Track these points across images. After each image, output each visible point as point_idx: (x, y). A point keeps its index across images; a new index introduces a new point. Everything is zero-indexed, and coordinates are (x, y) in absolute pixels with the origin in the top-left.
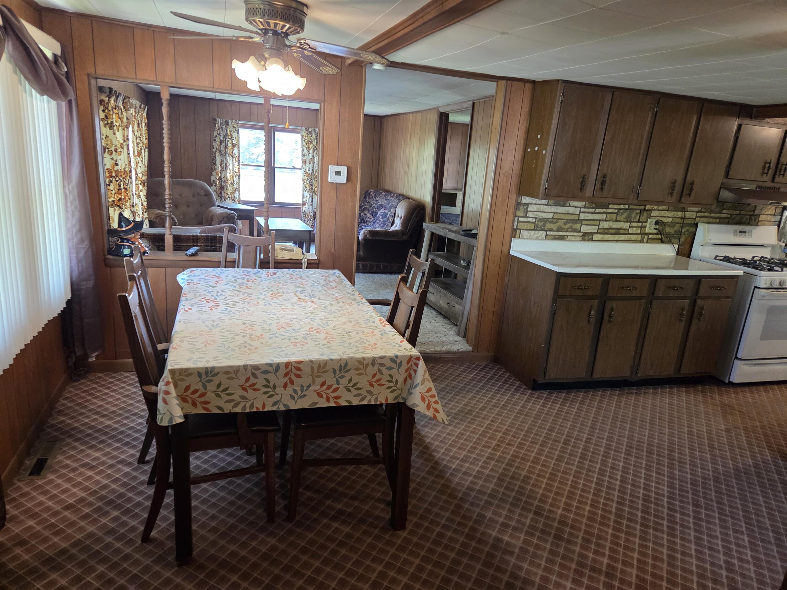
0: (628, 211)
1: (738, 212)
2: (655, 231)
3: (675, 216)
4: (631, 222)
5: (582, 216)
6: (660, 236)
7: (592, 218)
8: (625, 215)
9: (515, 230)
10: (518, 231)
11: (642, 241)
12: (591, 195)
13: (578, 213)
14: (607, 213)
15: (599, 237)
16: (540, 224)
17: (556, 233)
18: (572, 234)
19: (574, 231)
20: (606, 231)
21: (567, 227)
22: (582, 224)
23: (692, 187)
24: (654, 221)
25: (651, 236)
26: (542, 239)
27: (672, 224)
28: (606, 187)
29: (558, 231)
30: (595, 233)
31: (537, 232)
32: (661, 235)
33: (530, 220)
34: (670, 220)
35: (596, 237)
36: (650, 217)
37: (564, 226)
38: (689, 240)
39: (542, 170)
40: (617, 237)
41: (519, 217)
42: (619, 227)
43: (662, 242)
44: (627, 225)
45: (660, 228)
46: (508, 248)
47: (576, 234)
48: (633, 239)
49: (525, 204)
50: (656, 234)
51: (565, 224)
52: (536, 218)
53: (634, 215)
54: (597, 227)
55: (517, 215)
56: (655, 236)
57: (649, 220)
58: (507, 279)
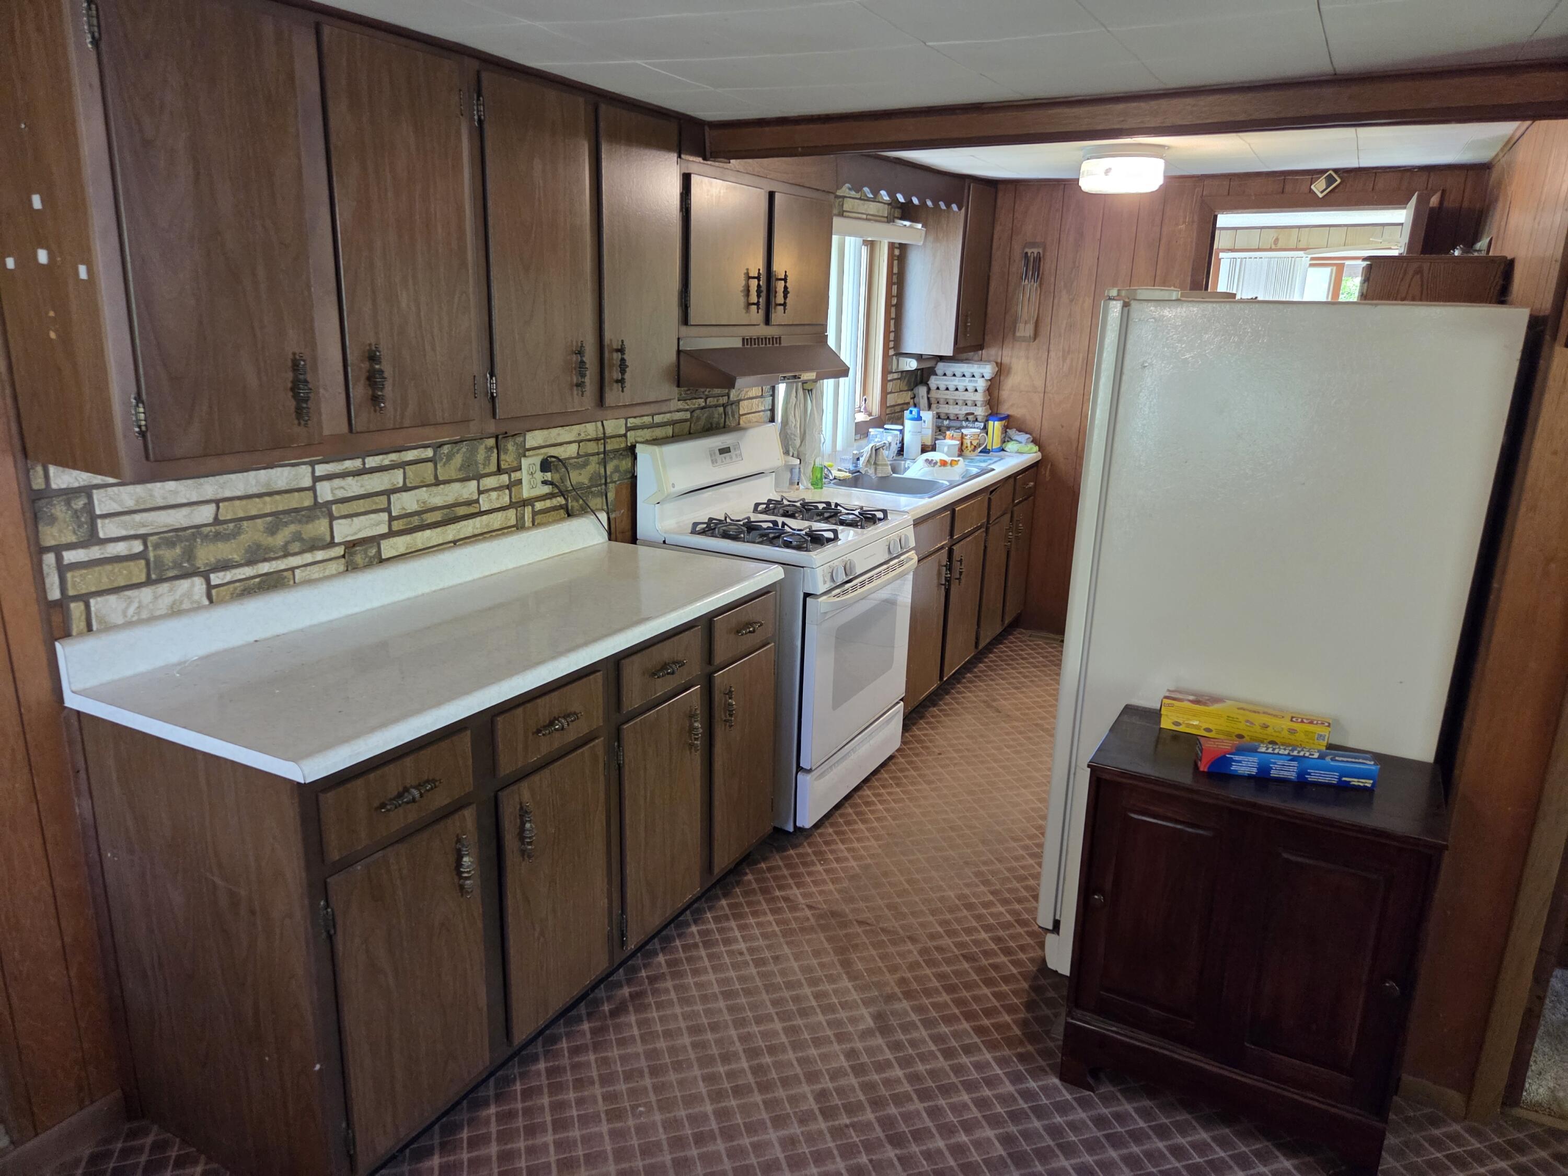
0: (464, 448)
1: (701, 402)
2: (547, 489)
3: (583, 436)
4: (479, 477)
5: (325, 491)
6: (560, 500)
7: (362, 491)
8: (458, 460)
9: (61, 605)
10: (76, 609)
11: (519, 527)
12: (345, 428)
13: (307, 482)
14: (403, 465)
15: (399, 544)
16: (170, 555)
17: (247, 571)
18: (308, 558)
19: (313, 546)
20: (416, 521)
21: (280, 539)
22: (332, 518)
23: (623, 360)
24: (537, 460)
25: (539, 506)
26: (198, 608)
27: (582, 460)
28: (388, 390)
29: (250, 563)
30: (384, 536)
31: (164, 587)
32: (562, 494)
33: (120, 548)
34: (572, 450)
35: (389, 548)
36: (524, 452)
37: (269, 541)
38: (625, 493)
39: (99, 353)
40: (451, 532)
41: (58, 550)
42: (450, 500)
43: (570, 514)
44: (469, 490)
45: (557, 477)
46: (47, 684)
47: (320, 555)
48: (496, 526)
49: (69, 494)
50: (551, 496)
51: (272, 530)
52: (144, 538)
53: (481, 455)
54: (385, 516)
55: (49, 542)
56: (548, 504)
57: (525, 462)
58: (82, 806)
